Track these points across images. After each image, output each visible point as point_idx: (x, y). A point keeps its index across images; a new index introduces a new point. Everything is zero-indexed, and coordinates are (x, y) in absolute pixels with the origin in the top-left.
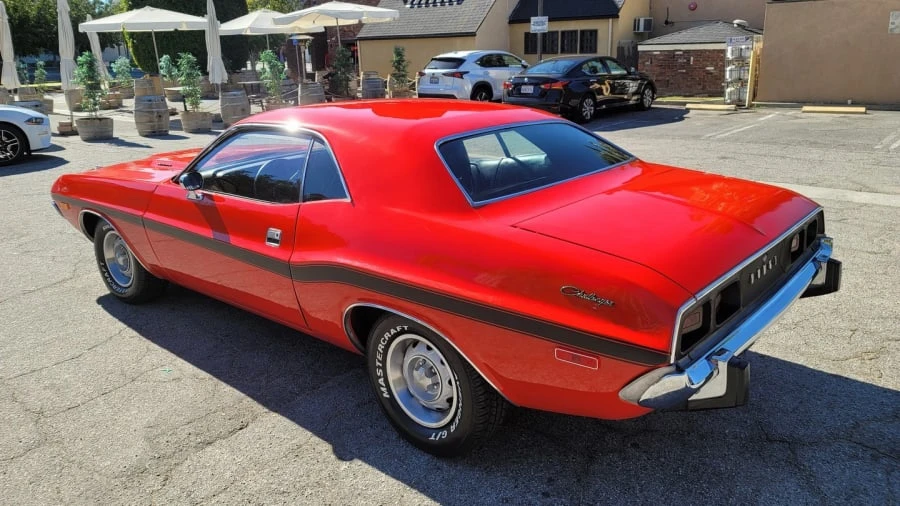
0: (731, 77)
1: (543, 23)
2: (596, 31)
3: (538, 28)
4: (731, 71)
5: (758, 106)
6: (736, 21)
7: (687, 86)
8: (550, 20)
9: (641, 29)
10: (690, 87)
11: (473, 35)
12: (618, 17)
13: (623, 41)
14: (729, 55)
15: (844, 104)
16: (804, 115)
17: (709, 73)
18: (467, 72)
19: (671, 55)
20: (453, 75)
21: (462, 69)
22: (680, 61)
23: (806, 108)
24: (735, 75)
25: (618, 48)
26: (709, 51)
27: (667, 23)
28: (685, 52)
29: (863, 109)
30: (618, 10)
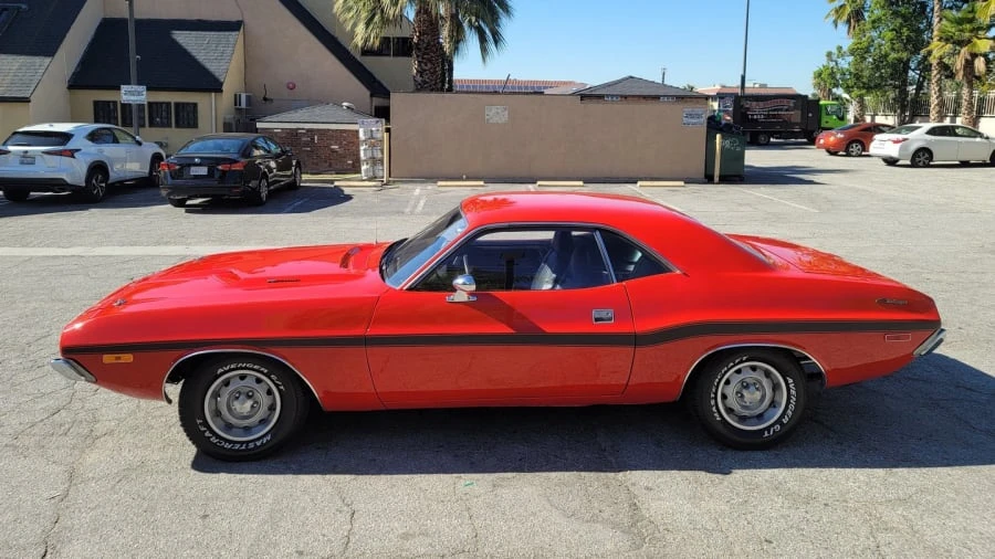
0: (365, 155)
1: (139, 94)
2: (195, 105)
3: (132, 98)
4: (365, 150)
5: (394, 182)
6: (345, 104)
7: (313, 163)
8: (148, 89)
9: (243, 105)
10: (317, 164)
11: (26, 100)
12: (222, 91)
13: (228, 116)
14: (362, 136)
15: (460, 179)
16: (440, 189)
17: (333, 151)
18: (77, 150)
19: (294, 134)
20: (60, 153)
21: (71, 145)
22: (304, 139)
23: (440, 183)
24: (369, 154)
25: (225, 124)
26: (332, 130)
27: (265, 99)
28: (308, 130)
29: (482, 183)
30: (222, 84)
